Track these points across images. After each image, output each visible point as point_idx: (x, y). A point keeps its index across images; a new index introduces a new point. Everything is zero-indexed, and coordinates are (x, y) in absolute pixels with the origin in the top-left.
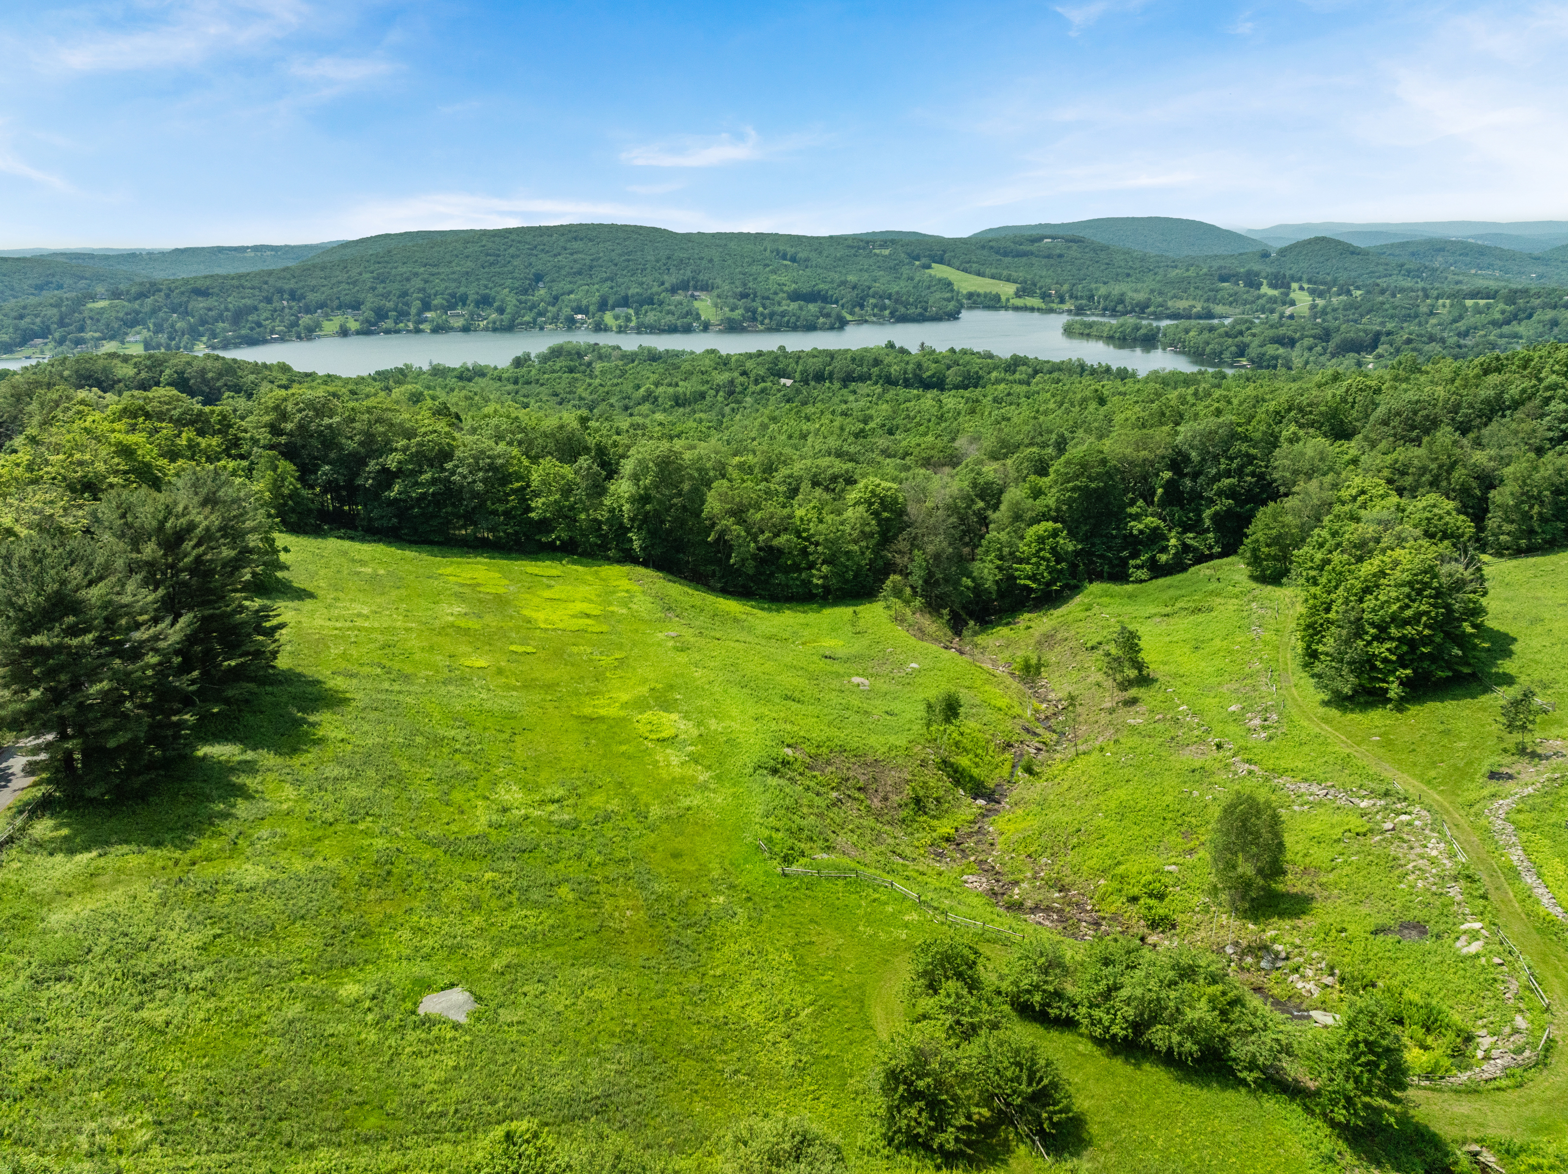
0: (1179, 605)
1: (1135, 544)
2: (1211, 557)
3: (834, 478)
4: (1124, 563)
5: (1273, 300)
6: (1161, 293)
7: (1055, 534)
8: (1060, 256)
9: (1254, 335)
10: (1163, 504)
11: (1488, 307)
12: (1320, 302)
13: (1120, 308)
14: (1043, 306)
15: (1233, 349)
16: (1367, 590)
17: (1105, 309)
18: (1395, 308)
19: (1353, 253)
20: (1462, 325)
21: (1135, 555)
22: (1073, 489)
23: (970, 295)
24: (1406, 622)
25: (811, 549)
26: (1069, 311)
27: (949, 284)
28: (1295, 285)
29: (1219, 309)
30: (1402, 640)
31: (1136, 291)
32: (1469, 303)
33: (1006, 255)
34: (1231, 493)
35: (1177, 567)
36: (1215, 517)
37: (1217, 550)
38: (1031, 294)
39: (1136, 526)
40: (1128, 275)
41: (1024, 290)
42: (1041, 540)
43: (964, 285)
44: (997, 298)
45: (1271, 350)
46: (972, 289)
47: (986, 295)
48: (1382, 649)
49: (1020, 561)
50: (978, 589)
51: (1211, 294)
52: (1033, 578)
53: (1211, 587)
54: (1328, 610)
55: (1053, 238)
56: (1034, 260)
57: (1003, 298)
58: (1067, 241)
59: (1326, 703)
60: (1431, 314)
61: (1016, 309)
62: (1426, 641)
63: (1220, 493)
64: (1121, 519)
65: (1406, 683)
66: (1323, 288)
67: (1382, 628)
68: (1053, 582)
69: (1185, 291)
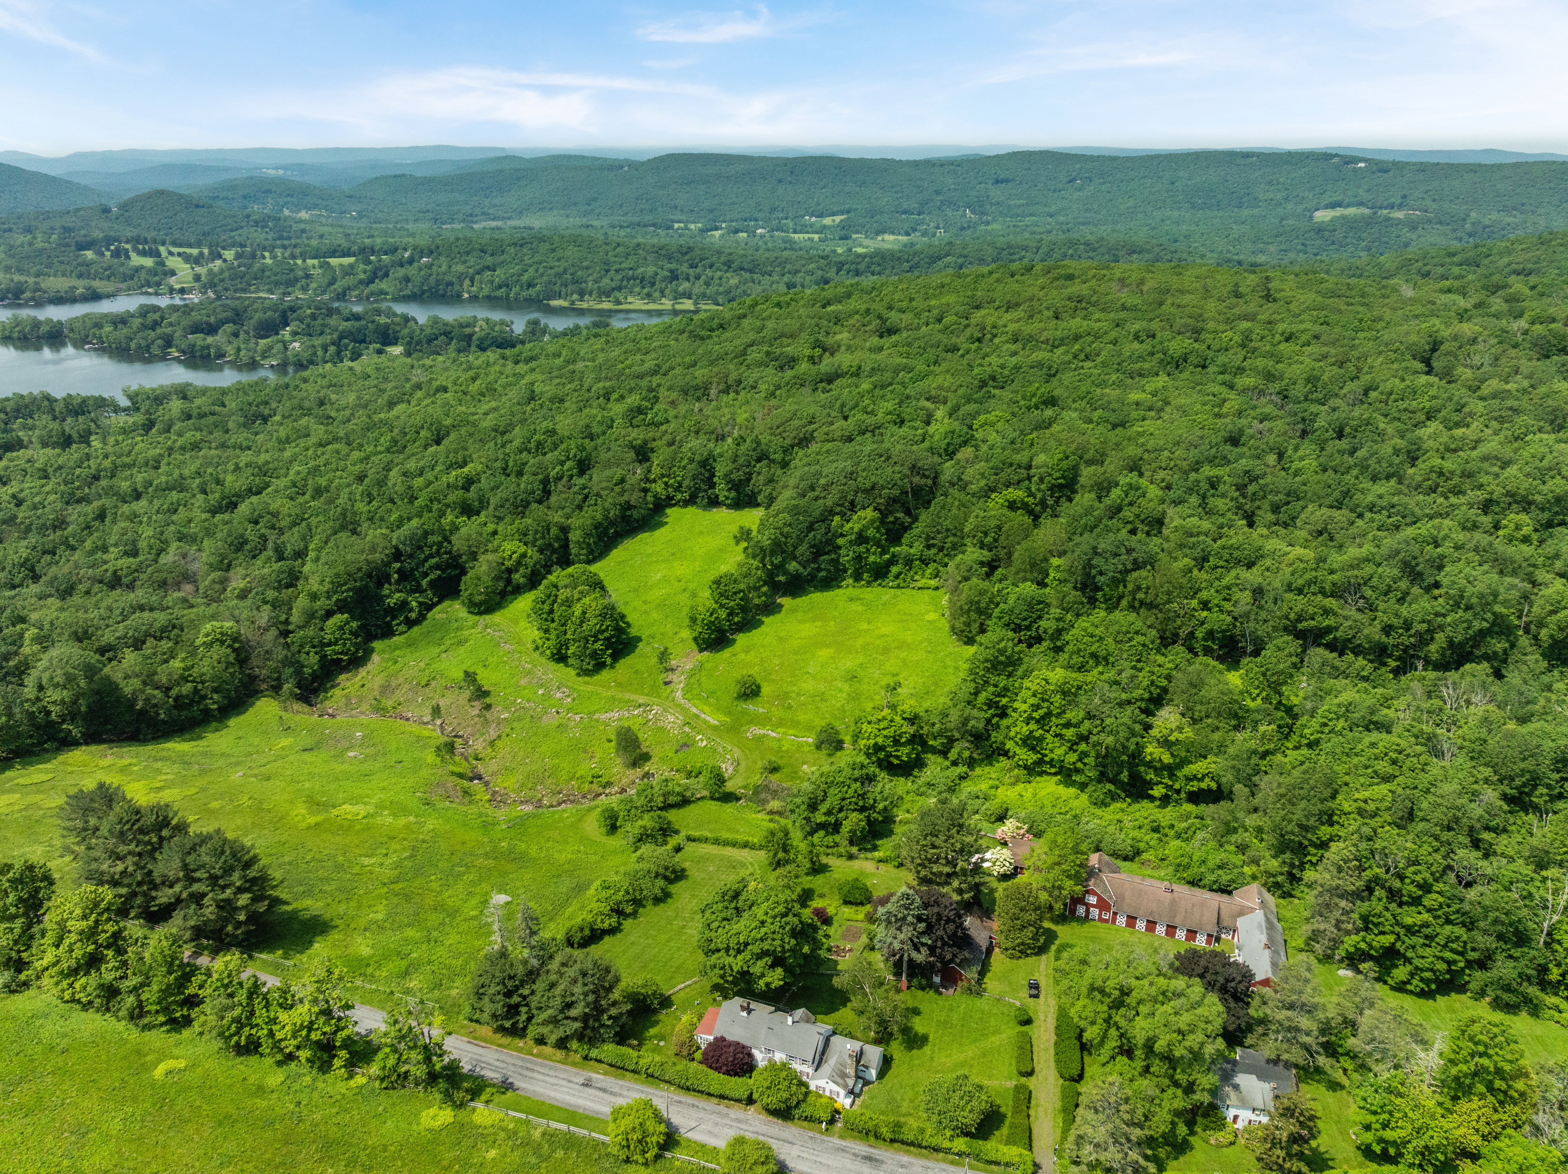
0: (448, 642)
1: (393, 612)
2: (434, 605)
3: (164, 629)
4: (389, 625)
5: (152, 272)
6: (19, 270)
7: (347, 621)
9: (171, 324)
10: (399, 583)
11: (351, 266)
12: (202, 270)
15: (159, 341)
16: (582, 622)
18: (276, 274)
19: (197, 206)
20: (338, 286)
21: (393, 619)
22: (347, 590)
24: (604, 631)
25: (200, 686)
28: (162, 249)
29: (98, 285)
30: (605, 639)
32: (334, 261)
34: (437, 567)
35: (420, 618)
36: (430, 582)
37: (435, 600)
39: (390, 602)
42: (339, 628)
45: (198, 339)
48: (598, 645)
49: (330, 644)
50: (311, 672)
51: (83, 269)
52: (343, 653)
53: (456, 625)
54: (565, 633)
59: (578, 675)
60: (308, 276)
62: (612, 636)
63: (431, 568)
64: (380, 599)
65: (611, 656)
66: (195, 252)
67: (595, 636)
68: (357, 651)
69: (49, 266)
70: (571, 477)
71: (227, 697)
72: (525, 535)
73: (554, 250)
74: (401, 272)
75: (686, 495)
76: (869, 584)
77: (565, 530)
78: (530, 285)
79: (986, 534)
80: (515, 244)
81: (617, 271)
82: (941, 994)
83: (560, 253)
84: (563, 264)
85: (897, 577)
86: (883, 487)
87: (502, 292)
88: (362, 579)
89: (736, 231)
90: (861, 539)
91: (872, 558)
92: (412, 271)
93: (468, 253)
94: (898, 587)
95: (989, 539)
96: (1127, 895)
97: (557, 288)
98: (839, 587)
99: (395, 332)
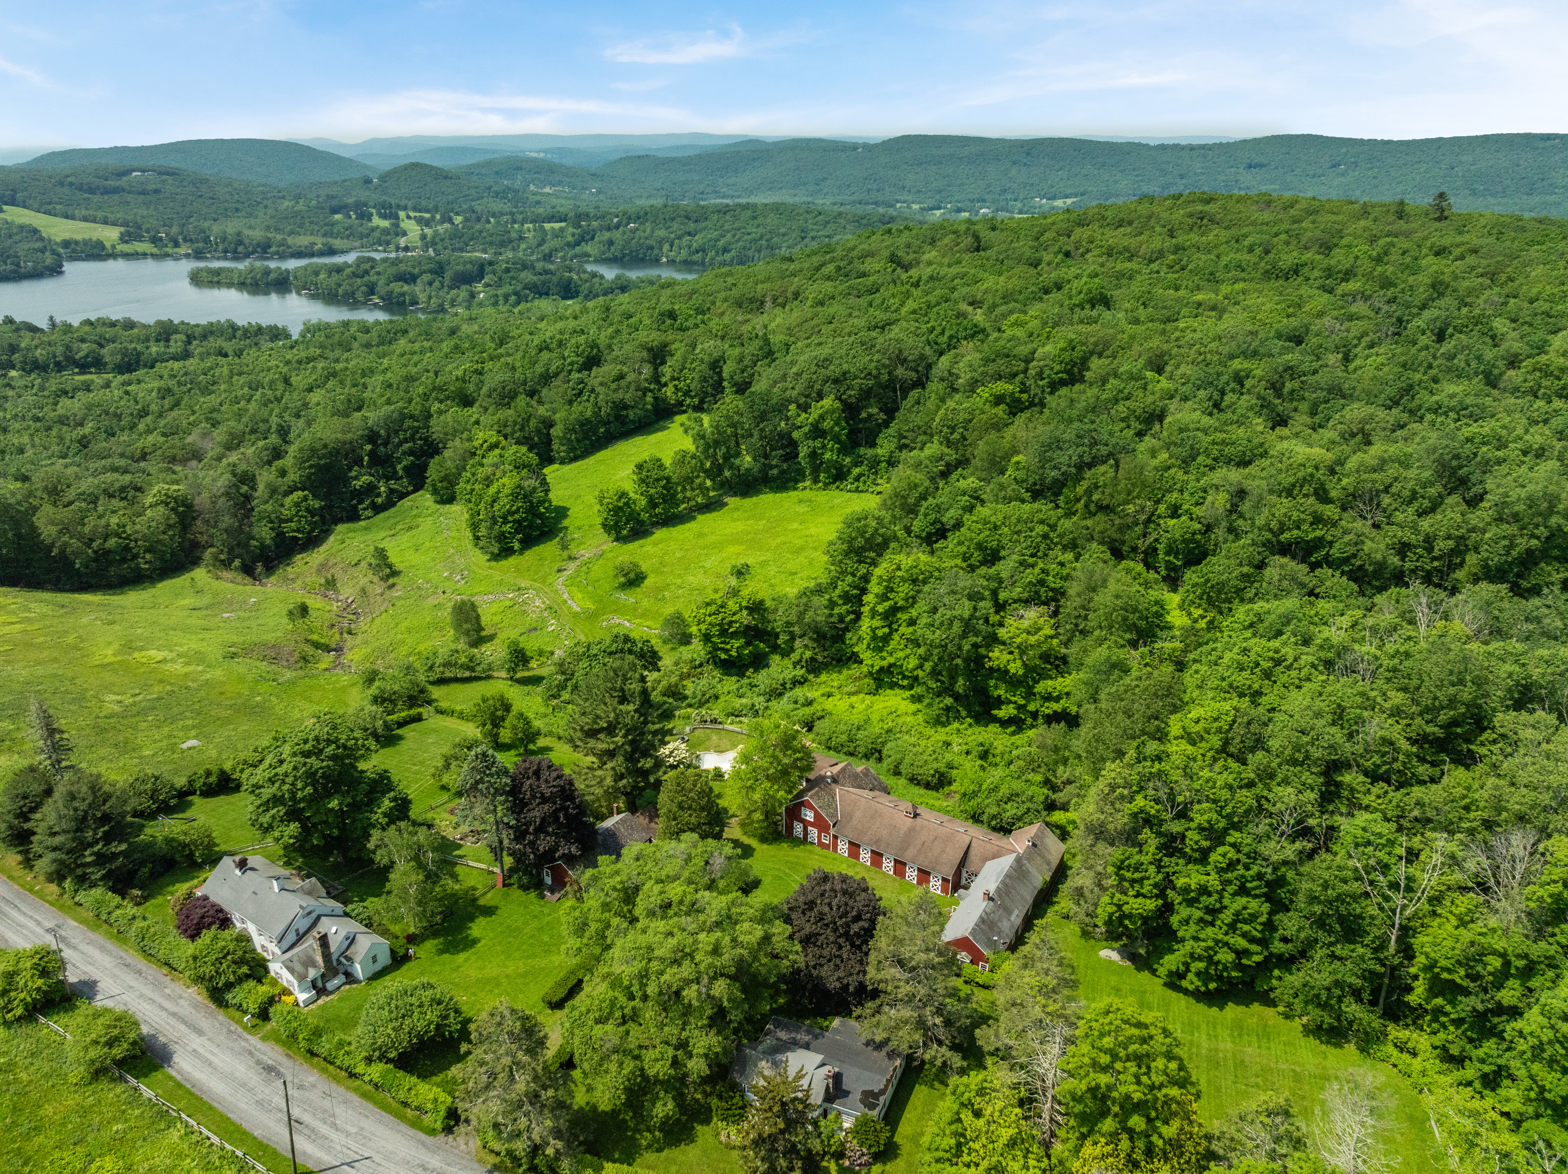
0: (398, 528)
1: (359, 495)
2: (408, 494)
3: (123, 489)
4: (355, 507)
5: (386, 232)
6: (277, 230)
7: (305, 499)
8: (157, 191)
9: (379, 274)
10: (370, 466)
11: (562, 230)
12: (428, 231)
13: (240, 249)
14: (155, 250)
15: (363, 288)
16: (494, 501)
17: (226, 251)
18: (491, 235)
19: (446, 177)
20: (546, 248)
21: (361, 502)
22: (311, 467)
23: (66, 244)
24: (514, 513)
26: (187, 256)
27: (35, 231)
28: (402, 214)
29: (337, 243)
30: (514, 521)
31: (250, 227)
32: (547, 226)
33: (92, 191)
34: (411, 452)
35: (389, 504)
36: (405, 468)
37: (410, 488)
38: (139, 238)
39: (357, 484)
40: (237, 210)
41: (129, 234)
42: (297, 504)
43: (53, 231)
44: (100, 245)
45: (398, 287)
46: (67, 236)
47: (86, 243)
48: (507, 528)
49: (287, 521)
50: (261, 546)
51: (328, 228)
52: (298, 530)
53: (414, 512)
54: (479, 514)
55: (143, 171)
56: (130, 198)
57: (108, 245)
58: (159, 173)
59: (489, 560)
60: (521, 238)
61: (126, 256)
62: (525, 519)
63: (404, 453)
64: (346, 481)
65: (521, 541)
66: (427, 216)
67: (504, 518)
68: (312, 530)
69: (301, 226)
70: (570, 372)
71: (162, 559)
72: (505, 426)
73: (755, 218)
74: (607, 235)
75: (696, 401)
76: (826, 486)
77: (549, 424)
78: (725, 250)
79: (953, 429)
80: (719, 212)
81: (813, 238)
82: (543, 897)
83: (760, 220)
84: (761, 230)
85: (857, 479)
86: (856, 377)
87: (697, 257)
88: (324, 456)
89: (959, 210)
90: (817, 432)
91: (827, 456)
92: (617, 235)
93: (673, 219)
94: (857, 490)
95: (956, 436)
96: (858, 815)
97: (750, 253)
98: (795, 489)
99: (577, 286)
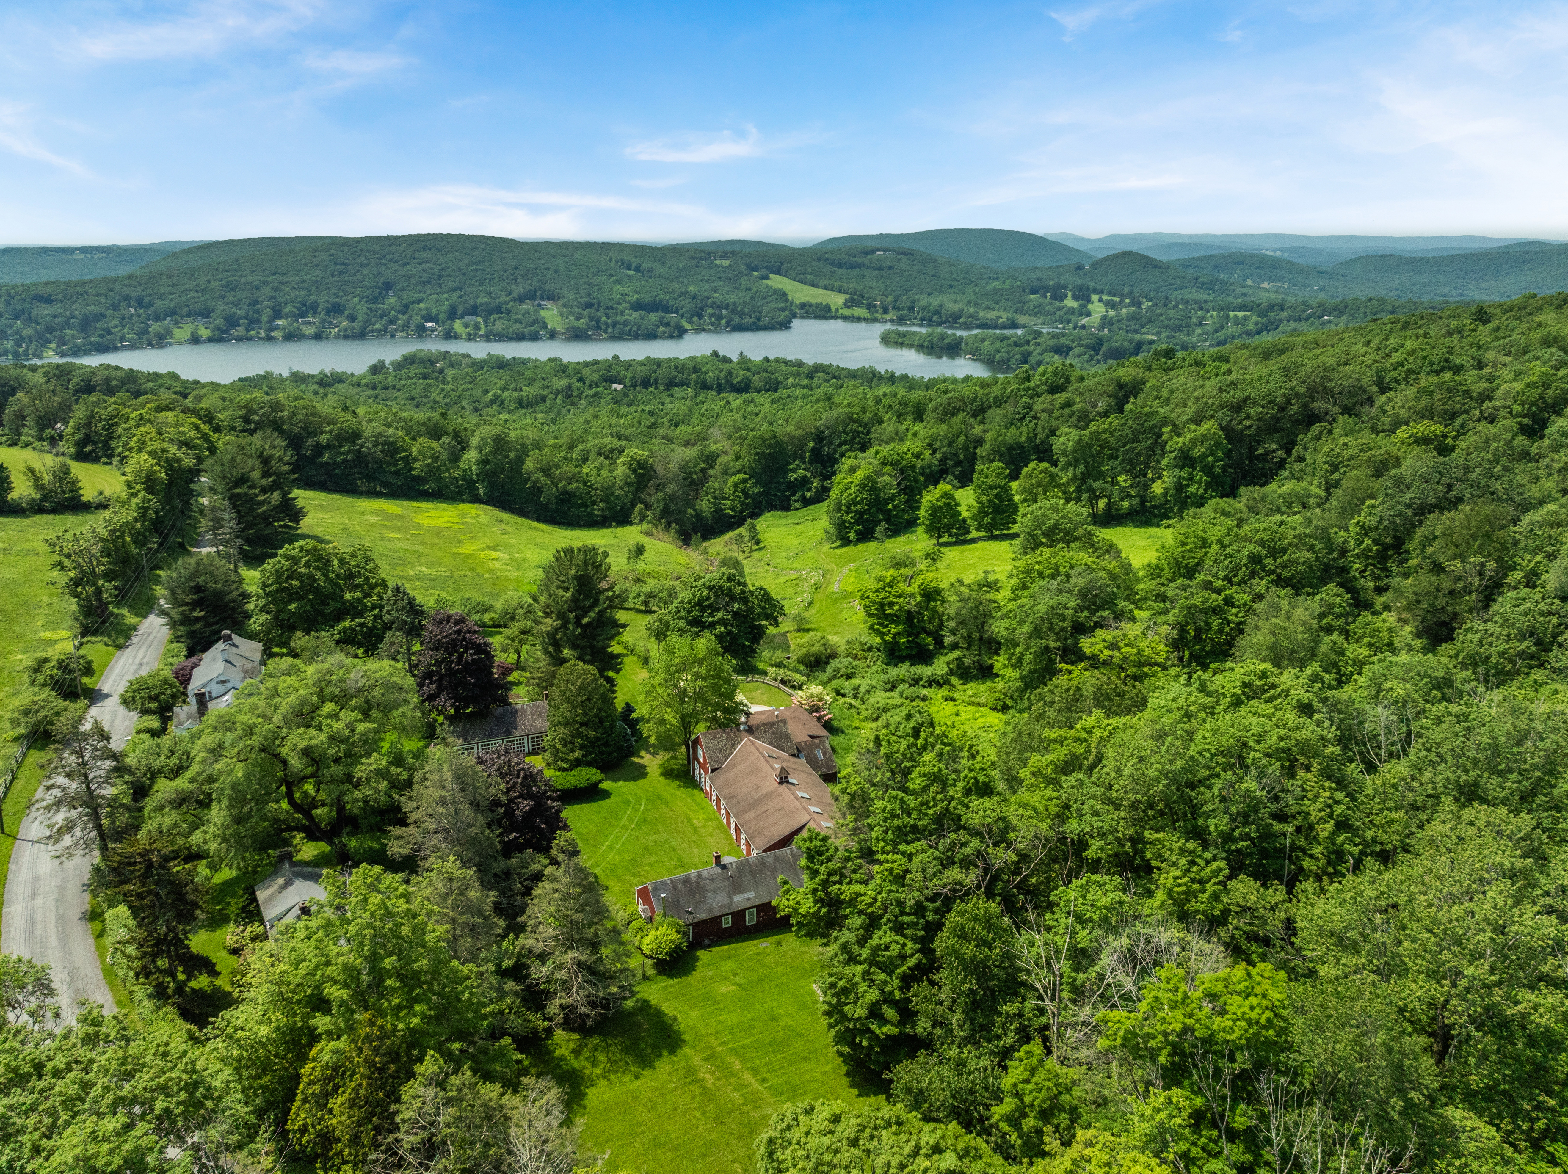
0: (806, 518)
1: (793, 487)
4: (788, 499)
5: (1071, 311)
6: (975, 305)
7: (744, 481)
8: (890, 268)
10: (811, 463)
11: (1245, 318)
12: (1112, 313)
13: (935, 318)
14: (869, 316)
17: (923, 319)
18: (1169, 319)
19: (1155, 267)
21: (794, 494)
22: (759, 454)
23: (803, 306)
24: (858, 503)
26: (892, 321)
27: (784, 294)
28: (1095, 297)
29: (1020, 320)
30: (856, 512)
31: (956, 302)
33: (840, 266)
38: (858, 304)
39: (793, 476)
40: (951, 286)
41: (852, 300)
42: (736, 485)
43: (798, 295)
44: (828, 308)
46: (805, 299)
47: (817, 305)
48: (848, 518)
49: (725, 499)
50: (698, 515)
51: (1020, 305)
52: (732, 509)
55: (885, 250)
56: (866, 272)
57: (833, 309)
58: (898, 253)
60: (1201, 324)
61: (845, 318)
62: (866, 512)
64: (785, 472)
65: (858, 533)
66: (1117, 299)
68: (744, 510)
69: (997, 303)
71: (612, 510)
74: (1291, 326)
91: (1192, 489)
98: (1159, 526)
